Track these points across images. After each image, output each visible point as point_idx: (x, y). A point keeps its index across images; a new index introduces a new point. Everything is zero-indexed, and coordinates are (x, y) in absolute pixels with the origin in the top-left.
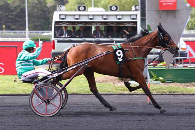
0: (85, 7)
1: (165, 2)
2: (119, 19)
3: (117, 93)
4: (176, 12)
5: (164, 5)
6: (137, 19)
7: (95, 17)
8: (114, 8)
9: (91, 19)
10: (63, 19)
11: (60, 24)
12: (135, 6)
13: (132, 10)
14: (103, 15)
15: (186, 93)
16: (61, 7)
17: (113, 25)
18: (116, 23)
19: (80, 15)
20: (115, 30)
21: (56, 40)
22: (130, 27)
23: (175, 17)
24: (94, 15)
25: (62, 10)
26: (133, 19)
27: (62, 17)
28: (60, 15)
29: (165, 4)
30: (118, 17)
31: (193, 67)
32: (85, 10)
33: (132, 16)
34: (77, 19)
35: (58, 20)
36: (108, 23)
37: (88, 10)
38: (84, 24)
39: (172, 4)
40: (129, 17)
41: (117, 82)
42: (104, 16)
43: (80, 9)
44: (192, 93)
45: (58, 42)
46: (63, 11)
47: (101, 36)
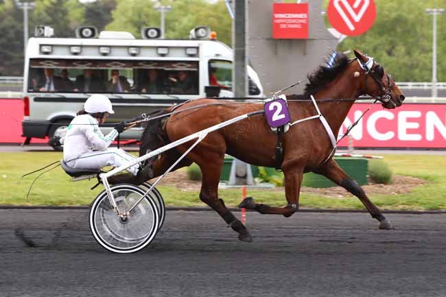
0: (93, 30)
1: (284, 23)
2: (163, 55)
3: (184, 206)
4: (308, 43)
5: (284, 29)
6: (198, 57)
7: (113, 49)
8: (153, 33)
9: (105, 54)
10: (47, 53)
11: (41, 63)
12: (197, 30)
13: (190, 37)
14: (129, 47)
15: (323, 208)
16: (43, 28)
17: (151, 67)
18: (156, 64)
19: (81, 46)
20: (153, 77)
21: (31, 96)
22: (184, 72)
23: (305, 54)
24: (110, 47)
25: (46, 35)
26: (191, 56)
27: (45, 49)
28: (41, 46)
29: (284, 26)
30: (161, 51)
31: (340, 154)
32: (93, 36)
33: (190, 49)
34: (76, 54)
35: (37, 55)
36: (140, 64)
37: (100, 37)
38: (90, 64)
39: (299, 26)
40: (181, 52)
41: (185, 184)
42: (132, 48)
43: (84, 33)
44: (334, 207)
45: (37, 100)
46: (47, 37)
47: (123, 90)
